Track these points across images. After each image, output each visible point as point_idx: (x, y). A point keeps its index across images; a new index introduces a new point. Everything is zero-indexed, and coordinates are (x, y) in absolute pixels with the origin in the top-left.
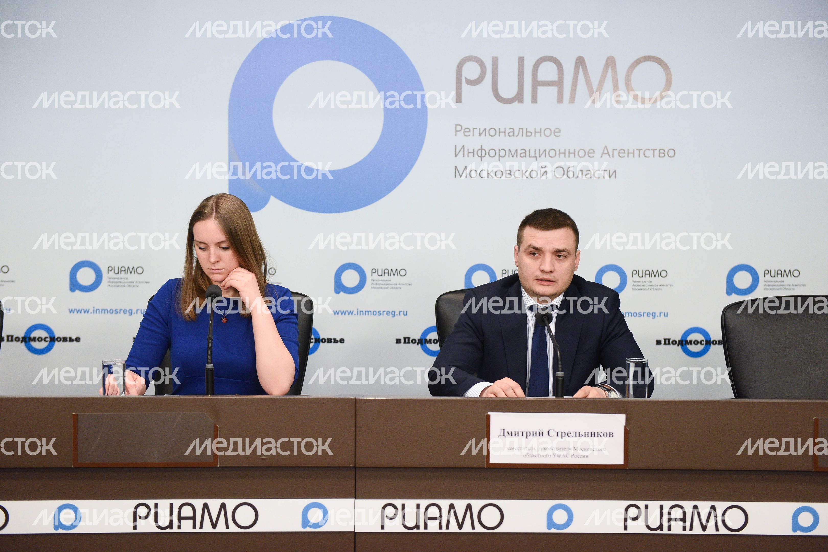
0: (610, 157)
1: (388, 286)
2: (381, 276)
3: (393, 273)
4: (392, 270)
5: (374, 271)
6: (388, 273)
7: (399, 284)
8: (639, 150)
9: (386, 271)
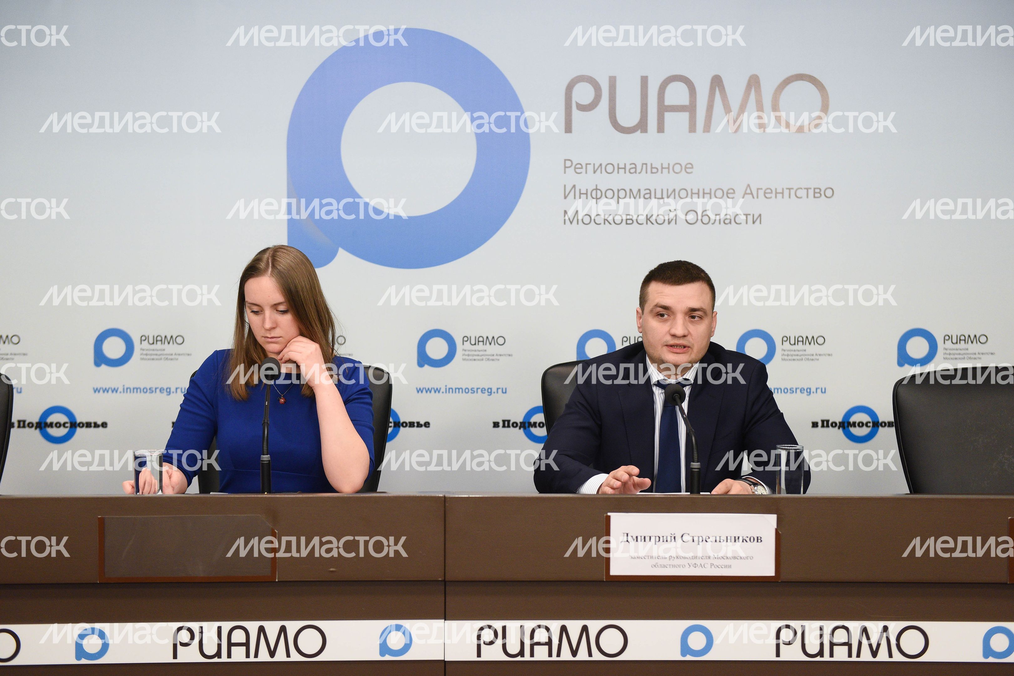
0: (753, 197)
1: (483, 357)
2: (475, 346)
3: (489, 342)
4: (487, 337)
5: (466, 339)
6: (483, 341)
7: (497, 355)
8: (790, 189)
9: (481, 339)
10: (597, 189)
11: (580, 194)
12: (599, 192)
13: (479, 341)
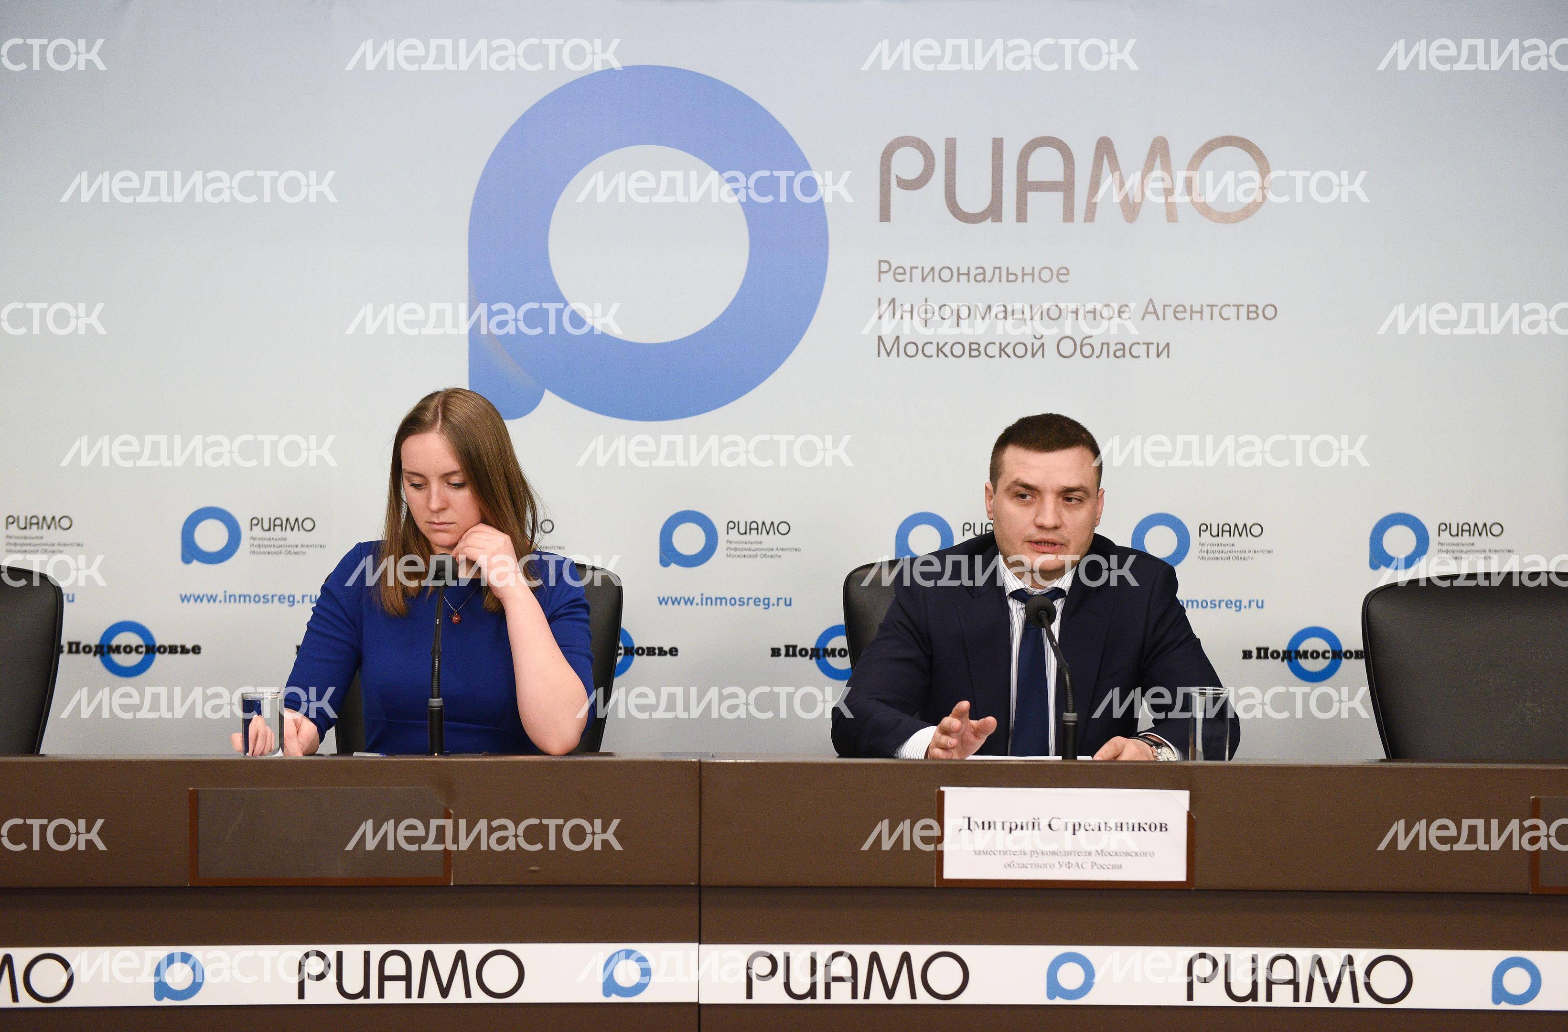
0: (1158, 318)
1: (757, 552)
2: (745, 535)
3: (766, 529)
4: (763, 523)
5: (732, 525)
6: (757, 529)
7: (777, 549)
8: (1212, 306)
9: (754, 526)
13: (751, 528)
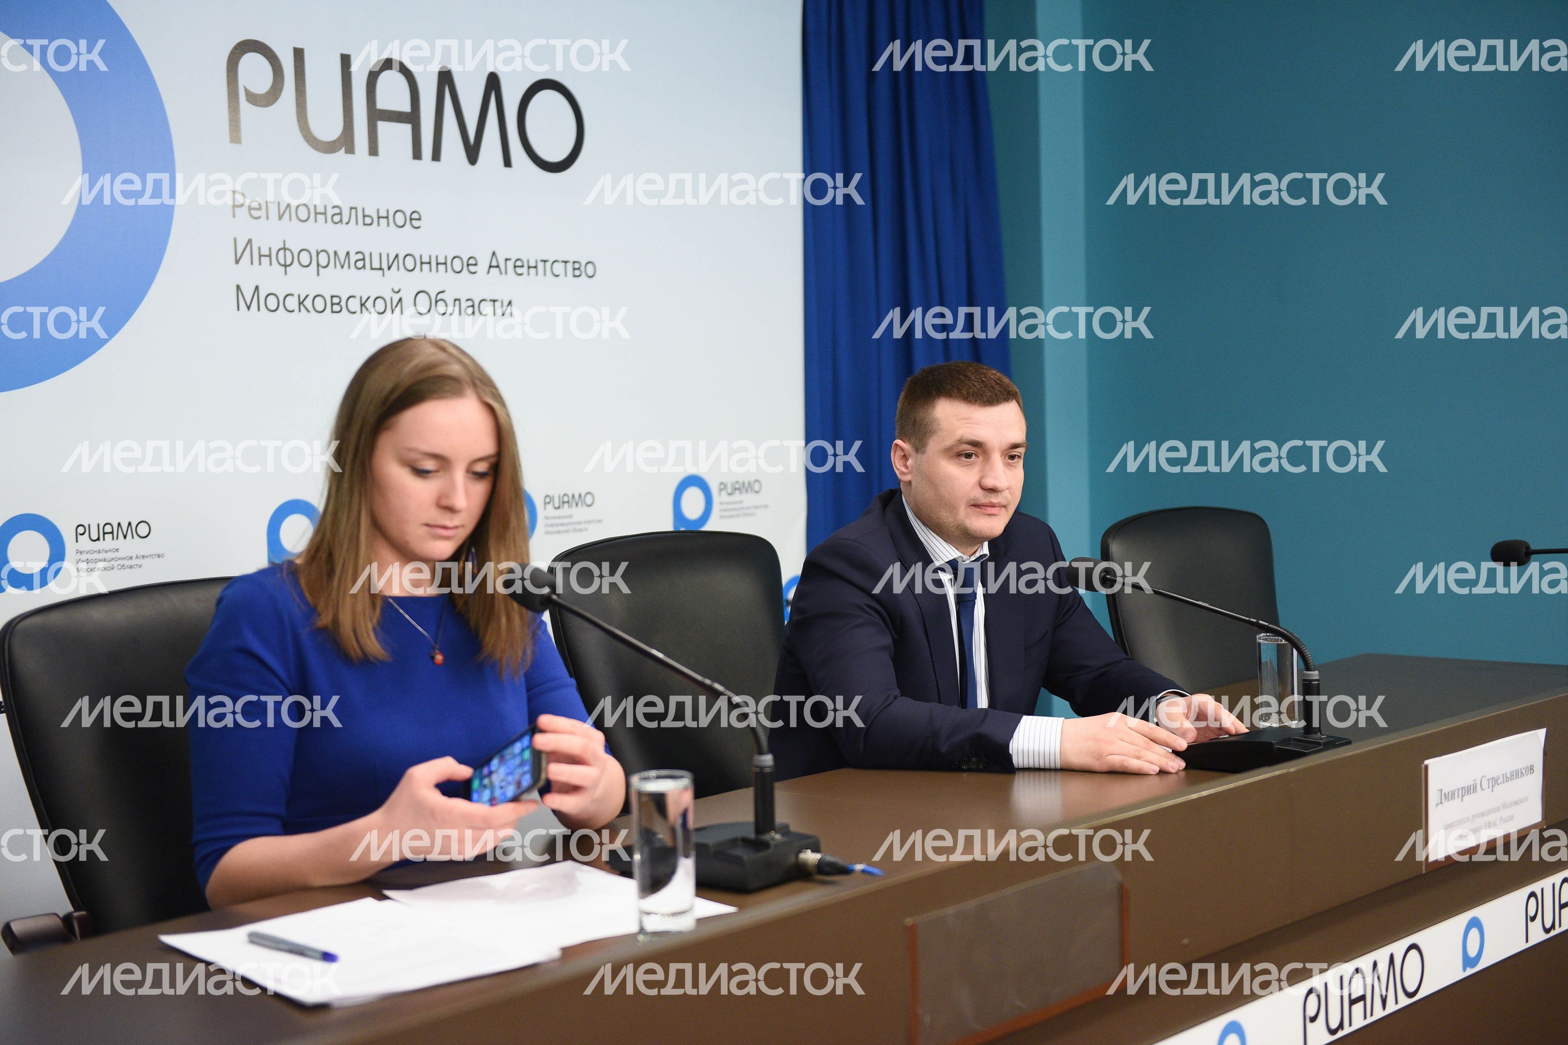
0: (501, 273)
1: (113, 562)
2: (97, 541)
3: (123, 532)
4: (119, 524)
5: (81, 530)
6: (112, 533)
7: (137, 557)
8: (545, 261)
9: (108, 529)
10: (285, 249)
11: (260, 256)
12: (288, 253)
13: (107, 531)
